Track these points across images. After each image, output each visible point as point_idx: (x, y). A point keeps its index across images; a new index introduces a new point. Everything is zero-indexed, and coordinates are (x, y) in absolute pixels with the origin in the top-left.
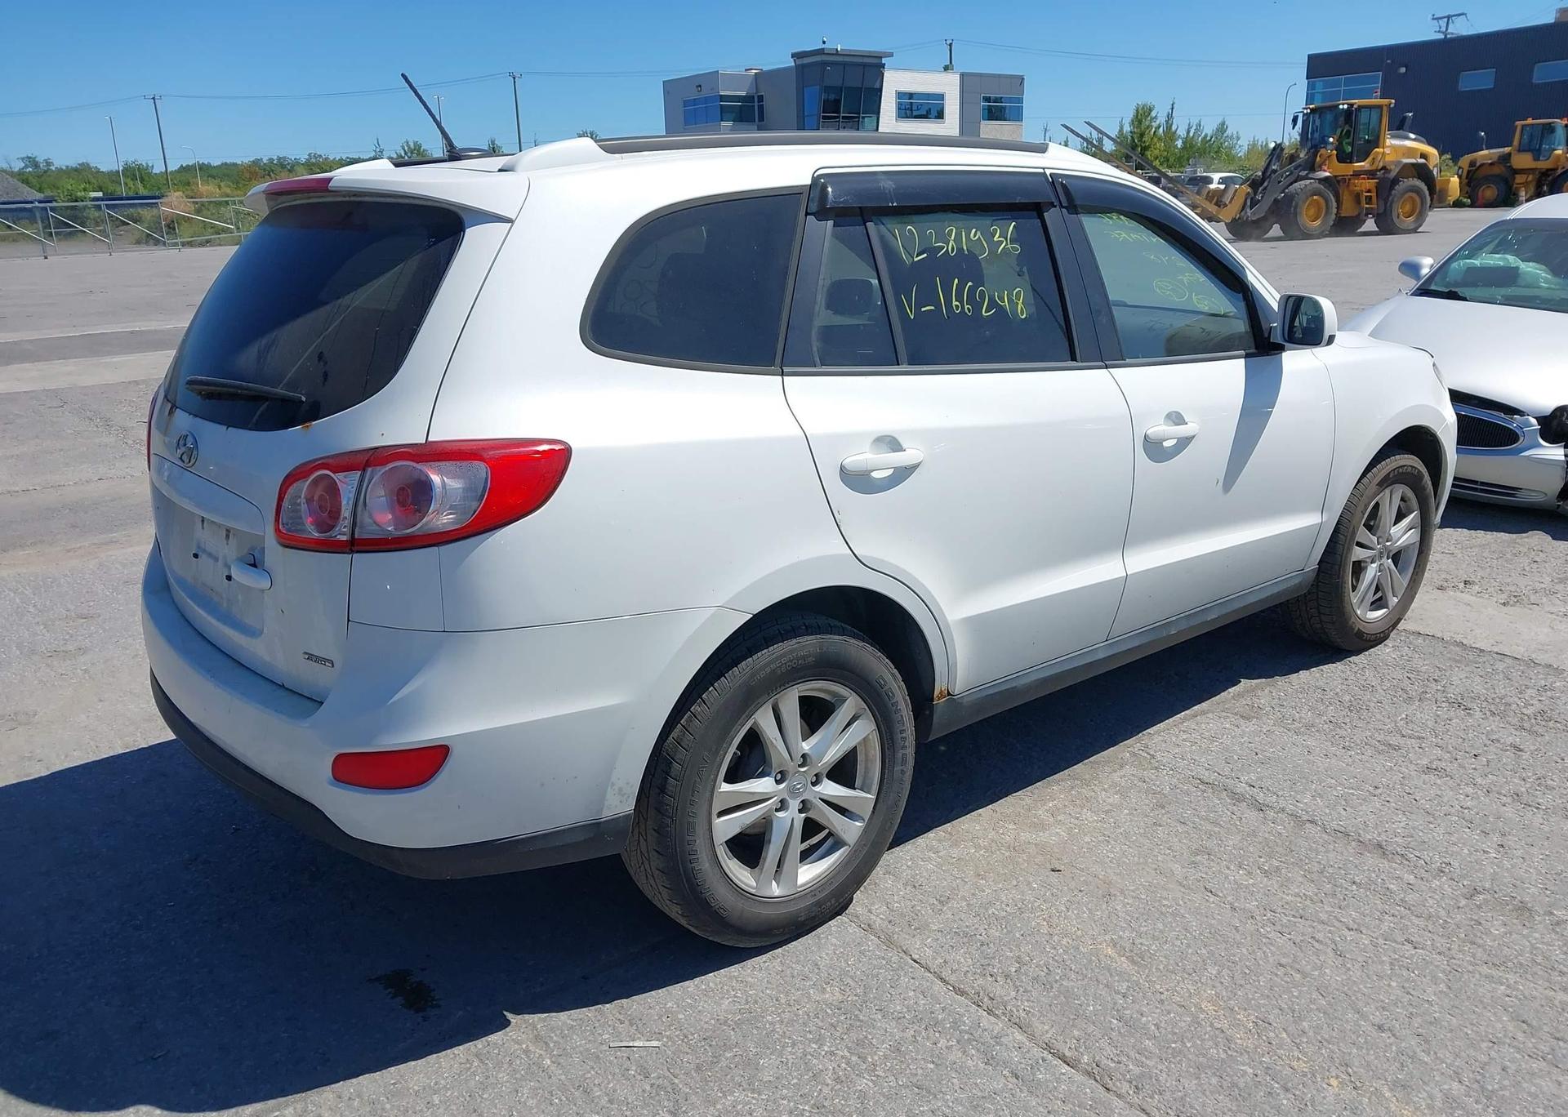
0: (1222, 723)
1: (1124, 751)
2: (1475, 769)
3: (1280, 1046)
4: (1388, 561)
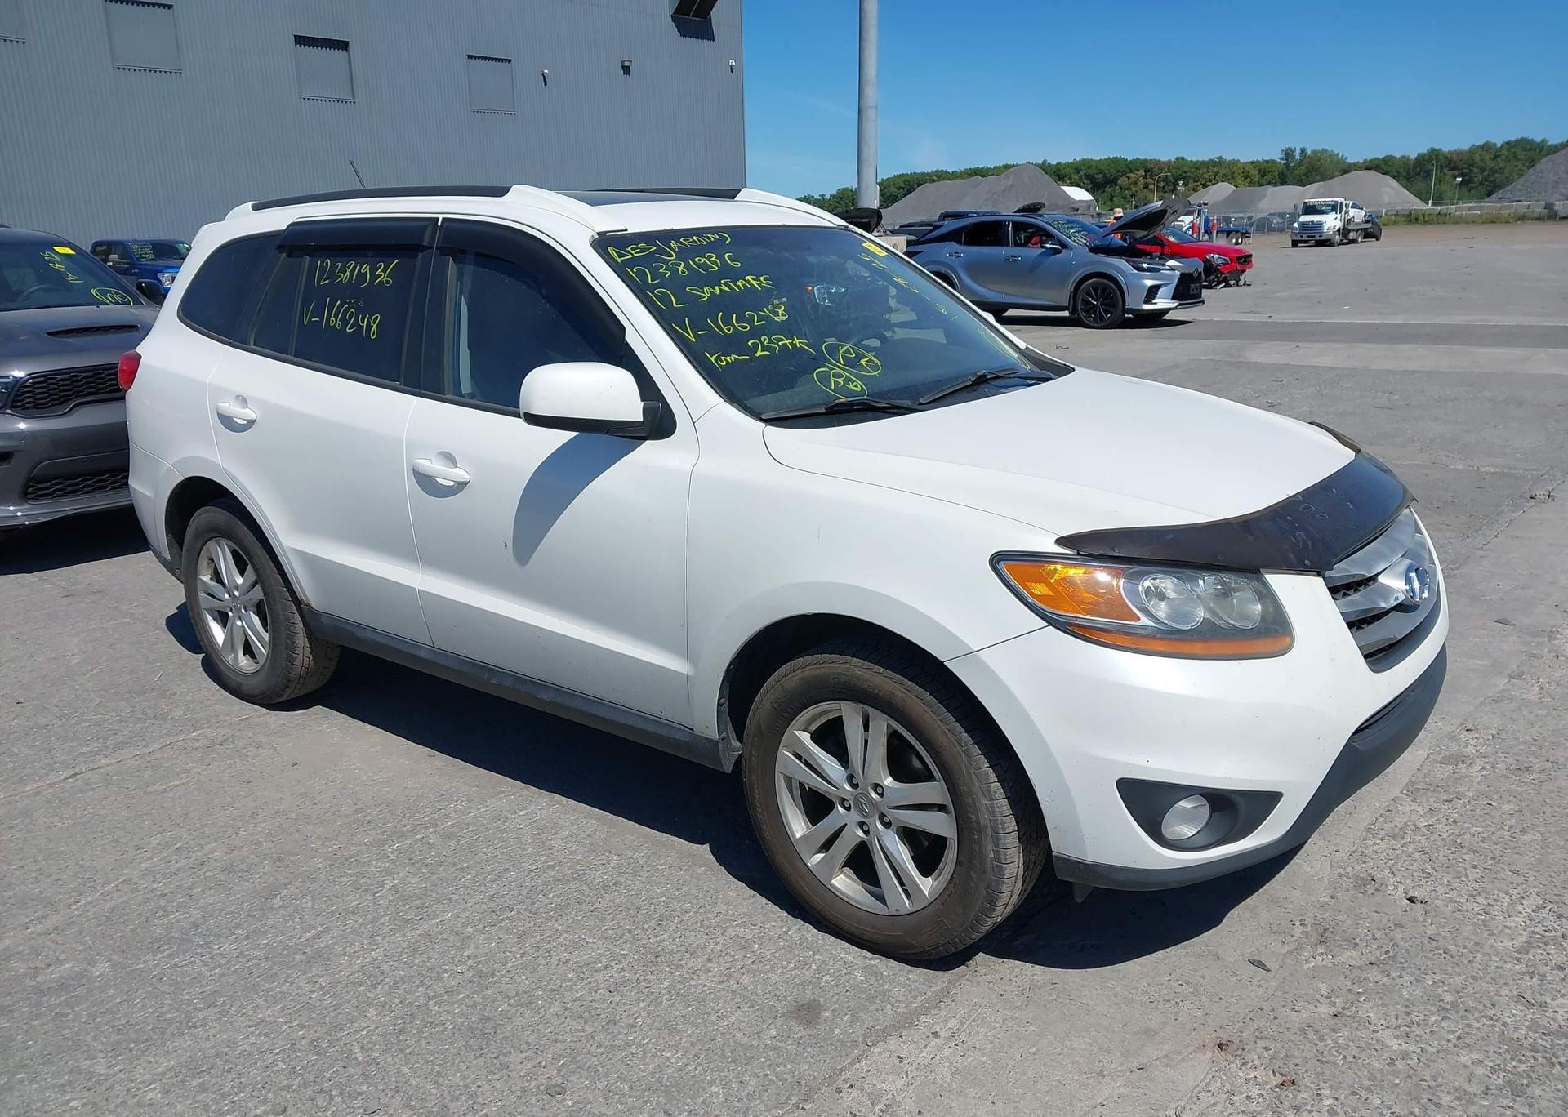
4: (879, 826)
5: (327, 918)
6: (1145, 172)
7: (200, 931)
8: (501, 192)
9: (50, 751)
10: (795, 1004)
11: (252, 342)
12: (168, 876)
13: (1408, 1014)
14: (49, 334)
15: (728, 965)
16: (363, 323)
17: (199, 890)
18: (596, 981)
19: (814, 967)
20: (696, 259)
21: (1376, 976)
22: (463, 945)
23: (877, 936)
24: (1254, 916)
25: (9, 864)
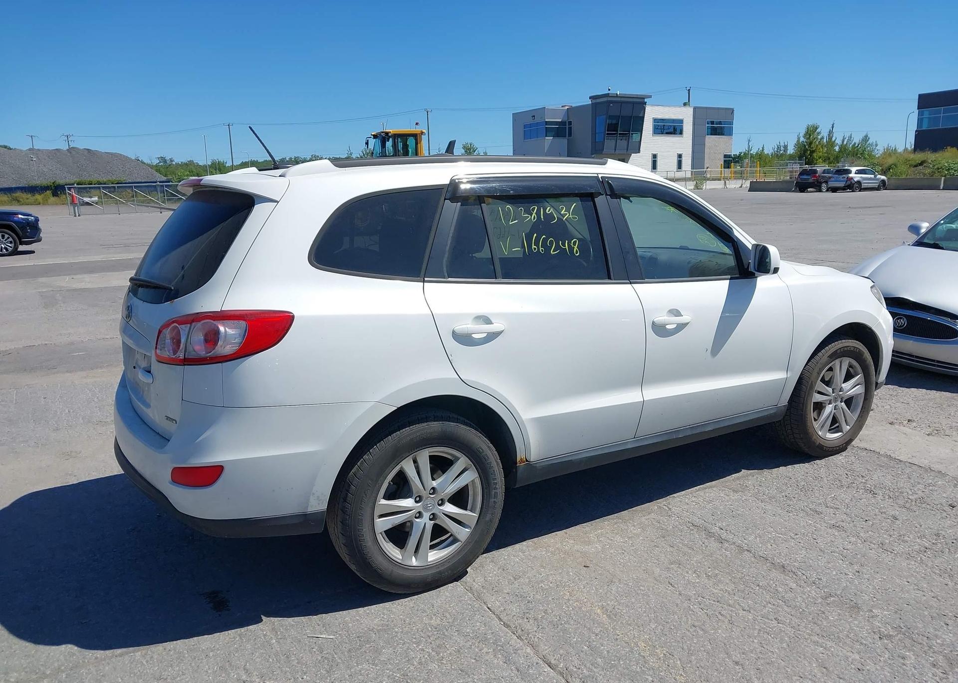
0: (720, 493)
1: (654, 506)
2: (863, 528)
3: (673, 668)
4: (841, 403)
16: (565, 246)
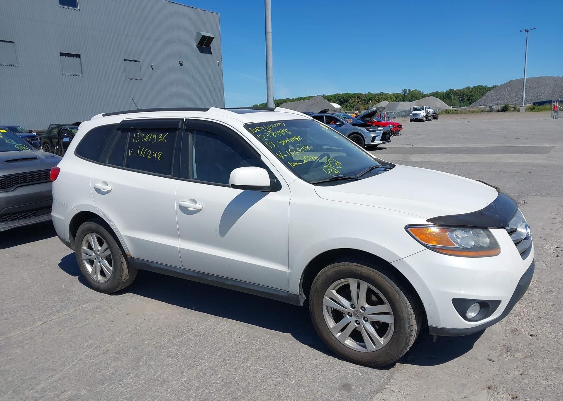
4: (363, 321)
5: (162, 368)
6: (358, 97)
7: (116, 376)
8: (206, 110)
9: (32, 315)
10: (341, 385)
11: (107, 162)
12: (96, 357)
13: (544, 372)
14: (5, 161)
15: (313, 374)
16: (155, 155)
17: (110, 361)
18: (268, 382)
19: (343, 372)
20: (277, 132)
21: (530, 361)
22: (216, 373)
23: (363, 360)
24: (483, 344)
25: (32, 357)
